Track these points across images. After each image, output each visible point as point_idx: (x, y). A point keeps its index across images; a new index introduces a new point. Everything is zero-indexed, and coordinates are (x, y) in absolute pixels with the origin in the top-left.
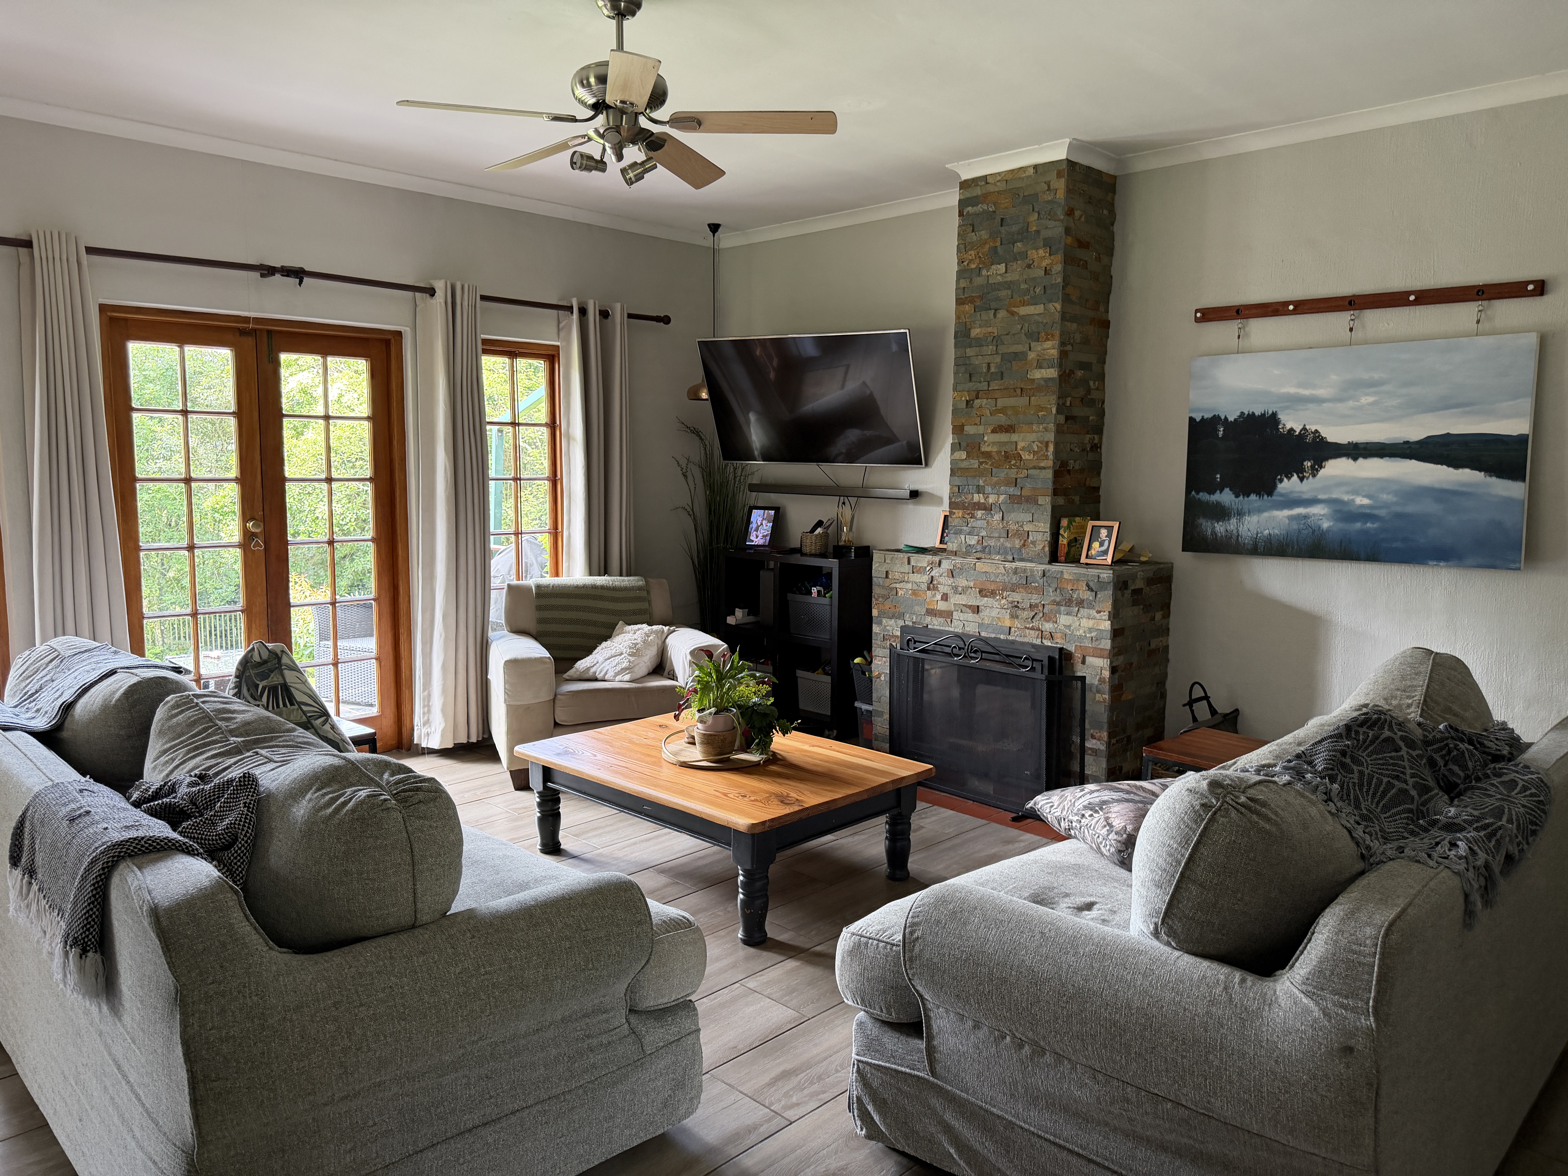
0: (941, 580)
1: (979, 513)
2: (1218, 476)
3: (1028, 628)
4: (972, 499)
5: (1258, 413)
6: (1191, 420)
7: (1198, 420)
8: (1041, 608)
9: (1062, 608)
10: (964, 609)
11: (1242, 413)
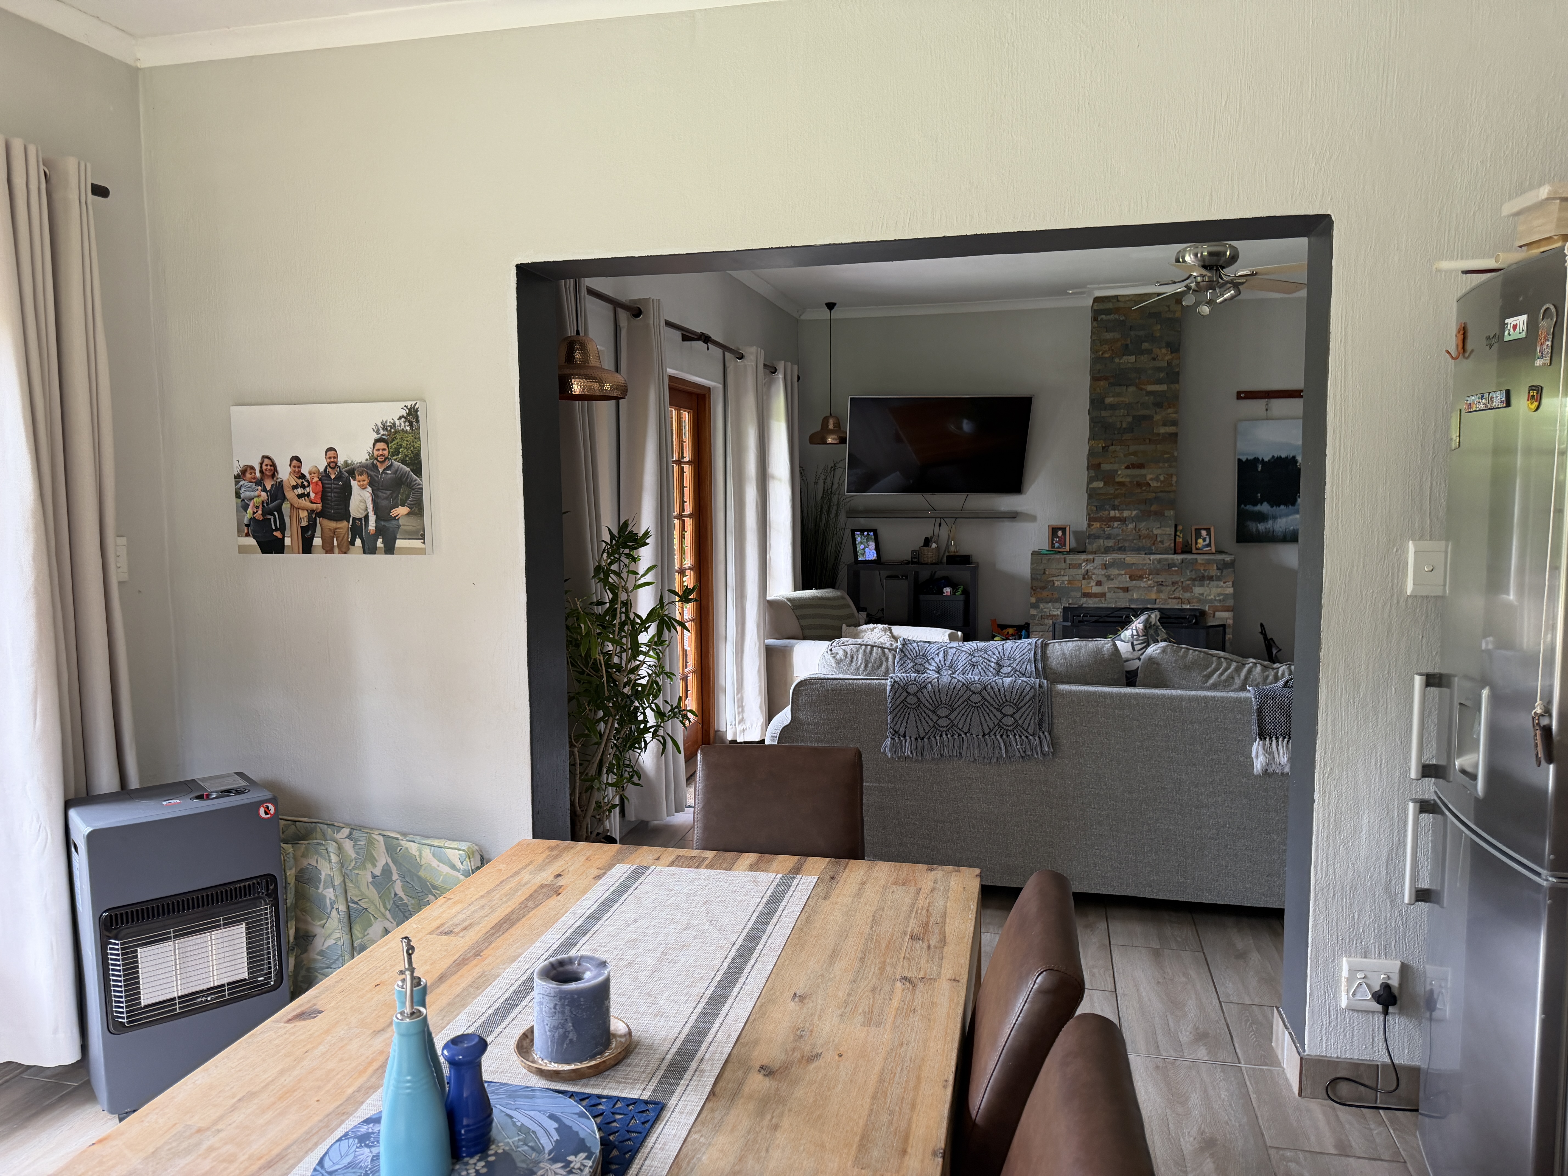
0: (1096, 571)
1: (1116, 524)
2: (1259, 495)
3: (1171, 598)
4: (1109, 514)
5: (1283, 456)
6: (1239, 460)
7: (1244, 460)
8: (1180, 584)
9: (1196, 583)
10: (1116, 590)
11: (1273, 456)
